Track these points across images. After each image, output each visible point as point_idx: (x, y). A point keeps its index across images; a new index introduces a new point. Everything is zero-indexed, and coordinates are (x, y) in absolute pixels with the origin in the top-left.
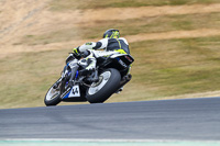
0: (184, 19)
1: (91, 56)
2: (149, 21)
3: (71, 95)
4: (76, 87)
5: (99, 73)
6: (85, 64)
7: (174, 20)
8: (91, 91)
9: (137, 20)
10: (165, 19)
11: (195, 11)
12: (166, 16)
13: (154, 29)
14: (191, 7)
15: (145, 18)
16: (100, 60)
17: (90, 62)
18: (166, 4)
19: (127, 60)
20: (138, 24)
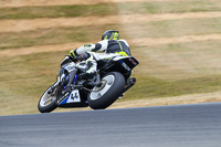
0: (79, 31)
1: (91, 59)
2: (44, 33)
3: (70, 101)
4: (75, 92)
5: (102, 77)
6: (84, 67)
7: (68, 32)
8: (93, 96)
9: (31, 32)
10: (59, 31)
11: (89, 23)
12: (61, 28)
13: (50, 41)
14: (86, 19)
15: (40, 30)
16: (100, 63)
17: (90, 65)
18: (61, 16)
19: (132, 63)
20: (33, 36)
